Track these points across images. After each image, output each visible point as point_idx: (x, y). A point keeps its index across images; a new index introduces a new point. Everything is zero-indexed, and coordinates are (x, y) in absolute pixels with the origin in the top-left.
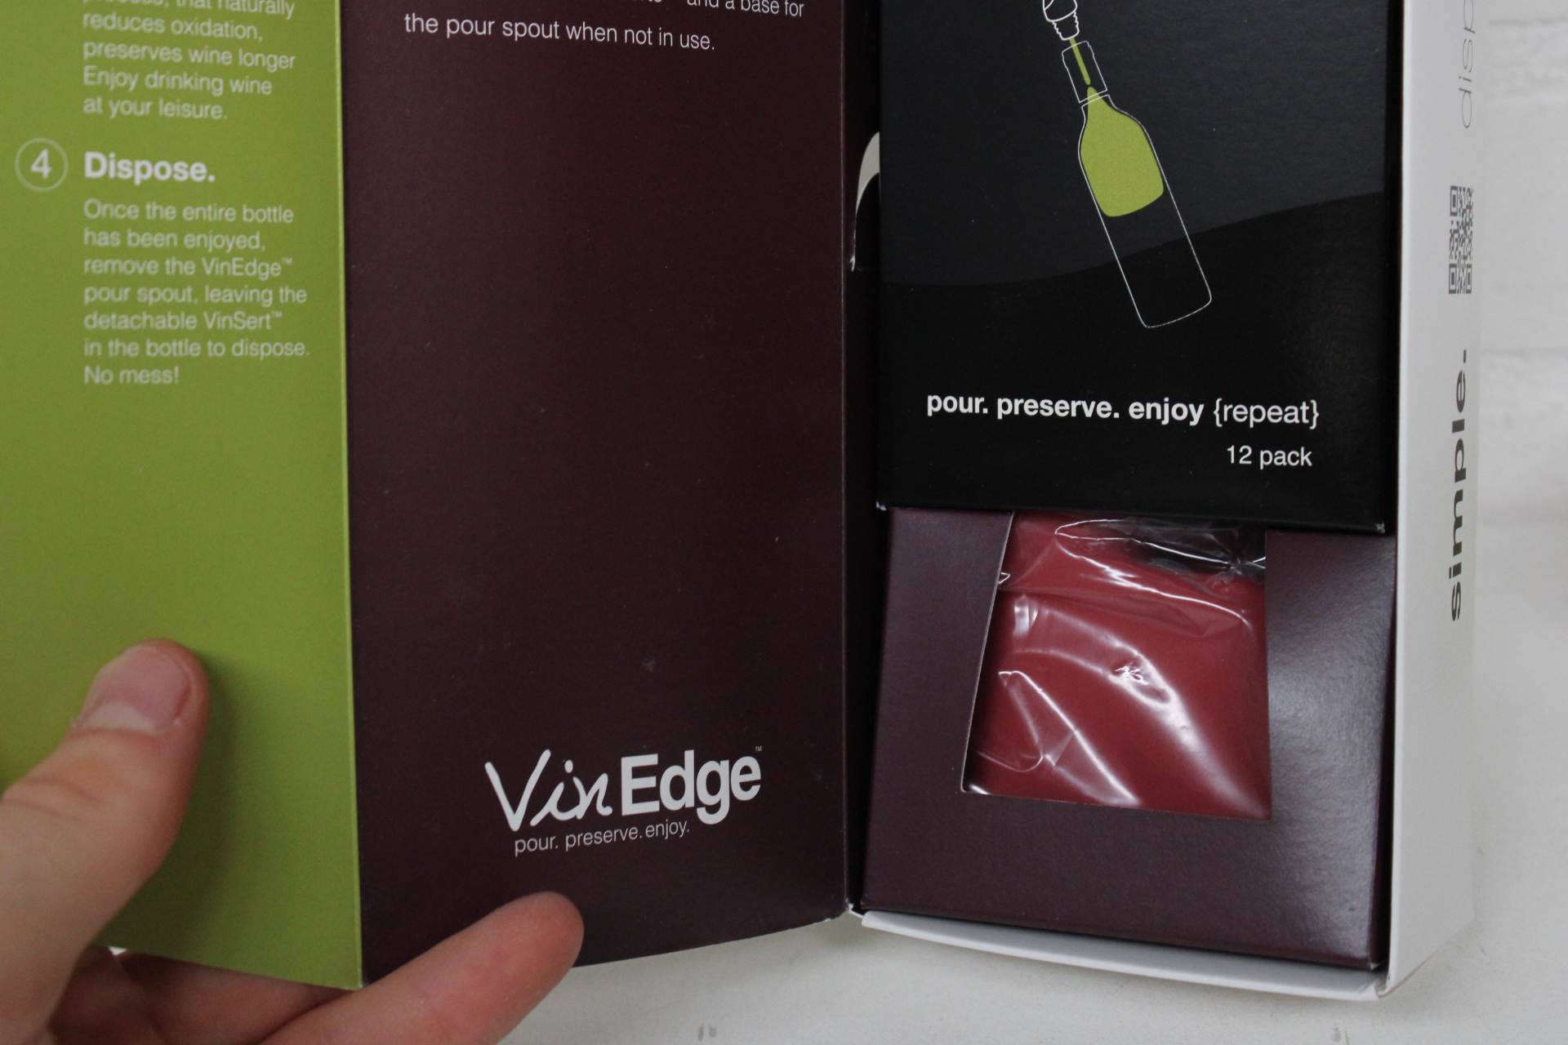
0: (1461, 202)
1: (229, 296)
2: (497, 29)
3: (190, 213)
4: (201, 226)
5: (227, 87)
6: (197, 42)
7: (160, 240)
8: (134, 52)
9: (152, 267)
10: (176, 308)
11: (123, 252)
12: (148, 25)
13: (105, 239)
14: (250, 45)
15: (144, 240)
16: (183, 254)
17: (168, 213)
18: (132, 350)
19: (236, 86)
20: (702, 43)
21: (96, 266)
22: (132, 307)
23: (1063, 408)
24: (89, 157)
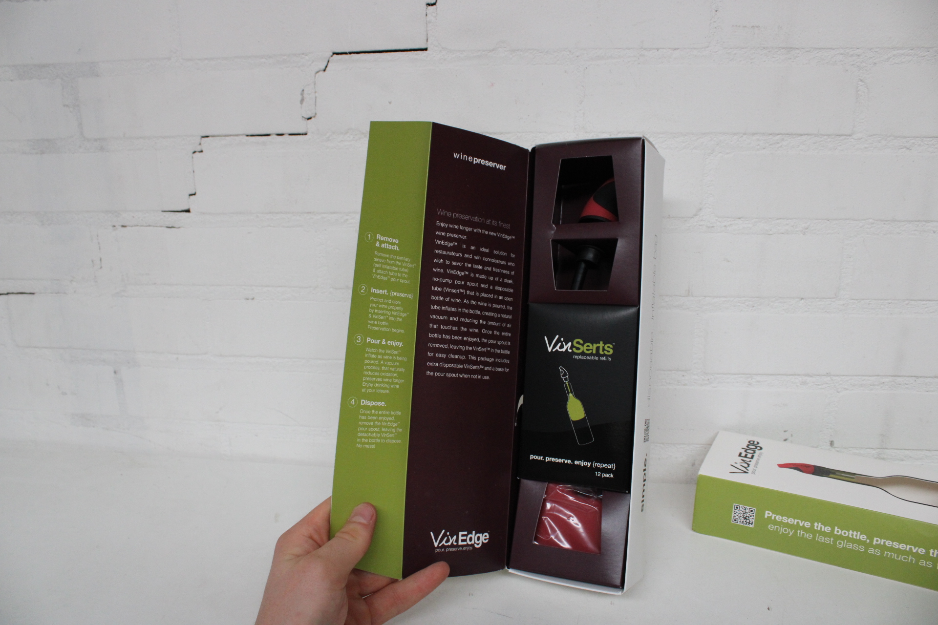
0: (647, 423)
1: (386, 430)
2: (445, 375)
3: (380, 412)
4: (382, 415)
5: (390, 386)
6: (386, 377)
7: (374, 418)
8: (372, 379)
9: (372, 423)
10: (376, 432)
11: (367, 420)
12: (376, 374)
13: (363, 418)
14: (395, 378)
15: (371, 418)
16: (378, 421)
17: (376, 412)
18: (366, 441)
19: (392, 386)
20: (487, 378)
21: (361, 423)
22: (367, 432)
23: (560, 461)
24: (362, 400)
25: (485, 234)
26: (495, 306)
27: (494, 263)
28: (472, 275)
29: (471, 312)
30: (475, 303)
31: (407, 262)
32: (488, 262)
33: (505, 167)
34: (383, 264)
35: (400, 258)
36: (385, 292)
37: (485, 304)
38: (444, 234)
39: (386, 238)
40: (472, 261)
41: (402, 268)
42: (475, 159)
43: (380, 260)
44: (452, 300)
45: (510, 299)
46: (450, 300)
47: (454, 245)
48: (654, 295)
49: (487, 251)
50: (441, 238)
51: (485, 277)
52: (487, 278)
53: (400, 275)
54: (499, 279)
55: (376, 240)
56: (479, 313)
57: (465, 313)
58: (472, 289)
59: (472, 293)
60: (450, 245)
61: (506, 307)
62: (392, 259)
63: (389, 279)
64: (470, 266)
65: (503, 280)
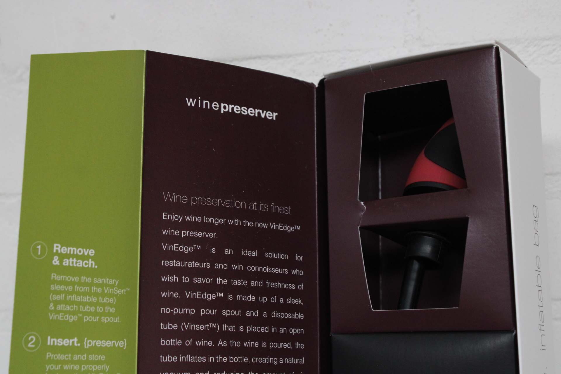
25: (248, 227)
26: (273, 345)
27: (267, 273)
28: (230, 297)
29: (232, 359)
30: (238, 344)
31: (112, 286)
32: (257, 272)
33: (275, 114)
34: (67, 293)
35: (100, 281)
36: (73, 342)
37: (256, 345)
38: (176, 233)
39: (72, 249)
40: (229, 274)
41: (103, 297)
42: (222, 105)
43: (62, 288)
44: (198, 343)
45: (299, 331)
46: (194, 343)
47: (195, 250)
48: (541, 309)
49: (255, 254)
50: (172, 240)
51: (252, 298)
52: (257, 299)
53: (99, 309)
54: (278, 300)
55: (52, 255)
56: (245, 360)
57: (221, 363)
58: (230, 320)
59: (232, 328)
60: (188, 250)
61: (293, 345)
62: (85, 284)
63: (80, 319)
64: (225, 282)
65: (285, 301)
